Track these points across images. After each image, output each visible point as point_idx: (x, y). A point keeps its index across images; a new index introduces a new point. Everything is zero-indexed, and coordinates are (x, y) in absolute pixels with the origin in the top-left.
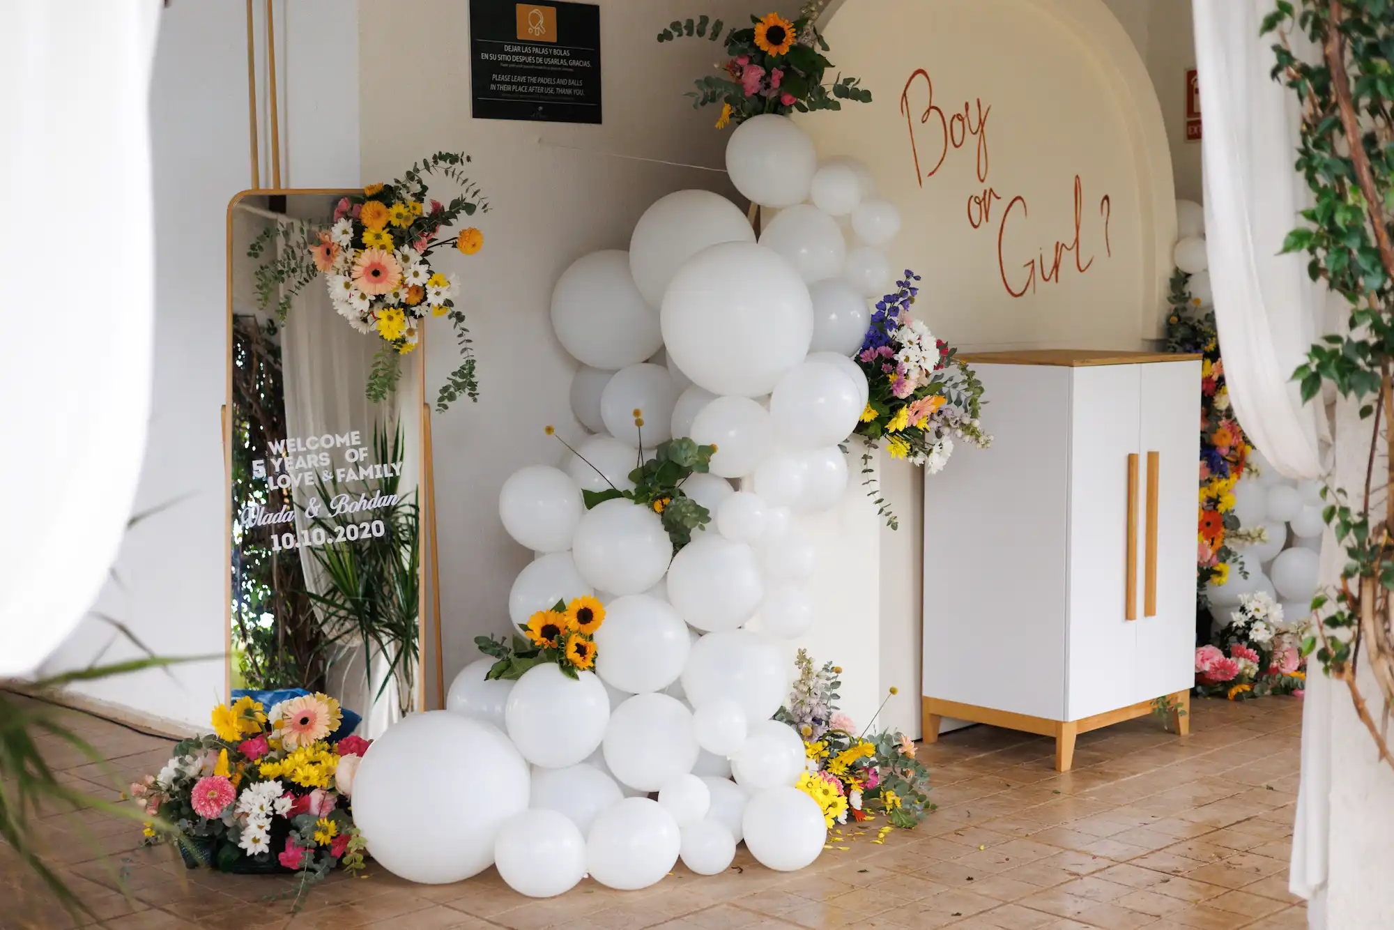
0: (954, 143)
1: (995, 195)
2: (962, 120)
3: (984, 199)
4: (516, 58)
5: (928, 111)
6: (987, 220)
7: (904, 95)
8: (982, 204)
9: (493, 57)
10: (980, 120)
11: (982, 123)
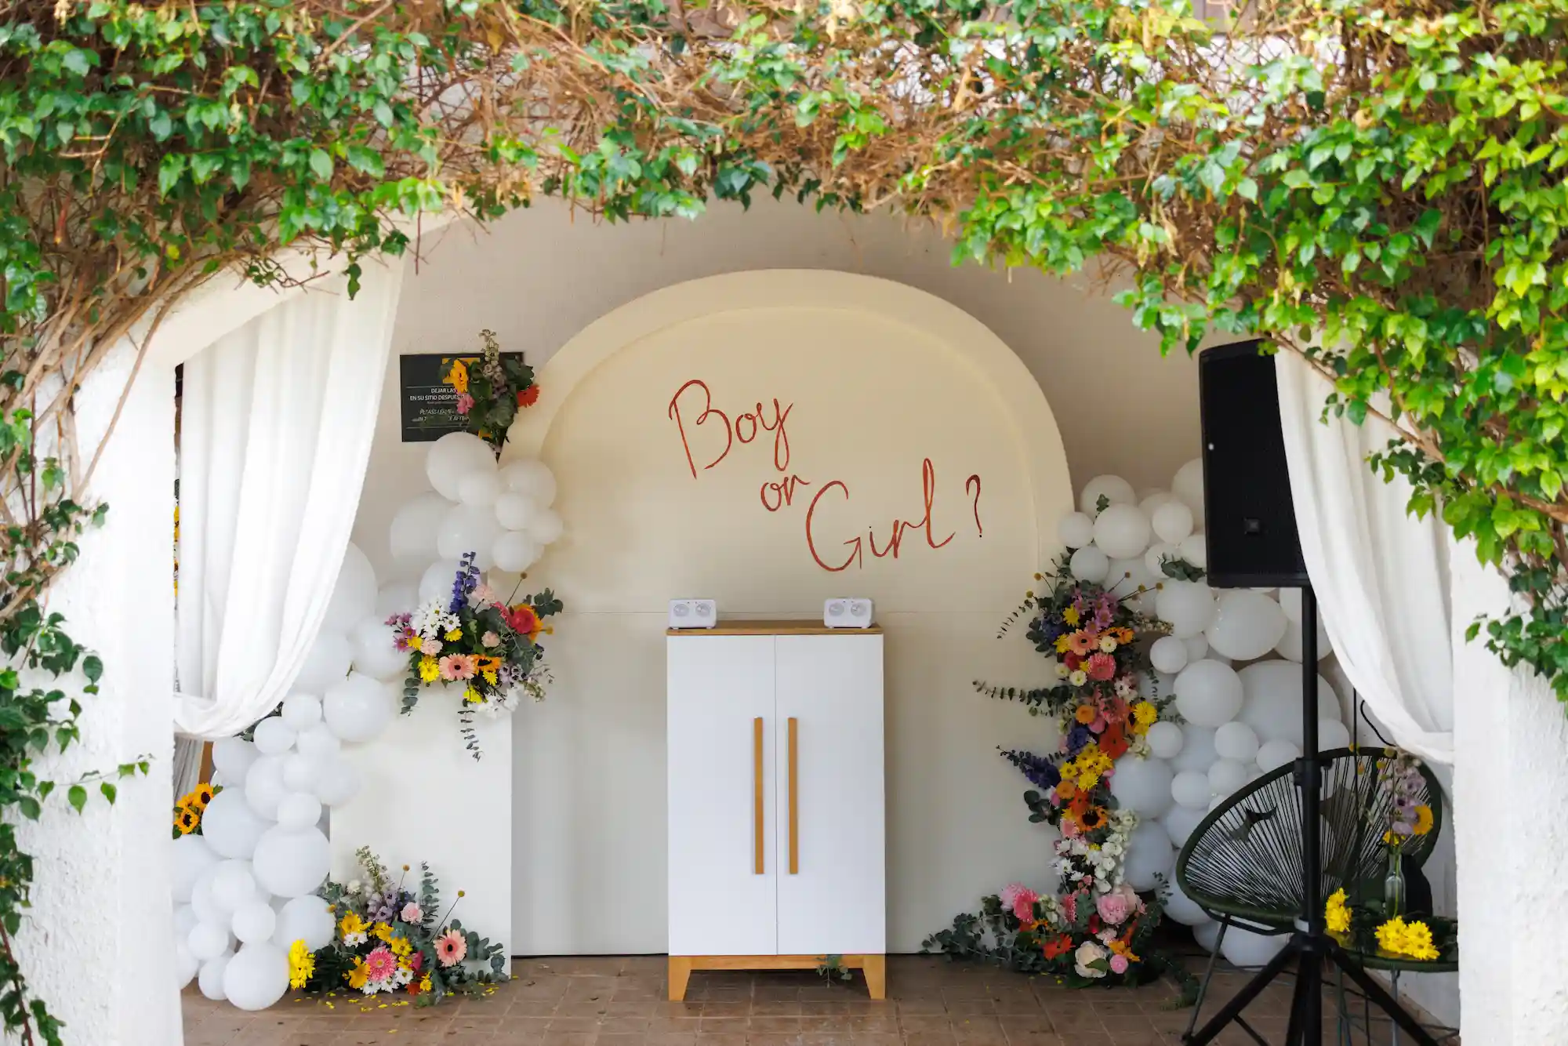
0: (741, 438)
1: (800, 481)
2: (753, 418)
3: (785, 485)
4: (443, 397)
5: (706, 414)
6: (789, 503)
7: (674, 402)
8: (782, 490)
9: (420, 398)
10: (778, 417)
11: (780, 421)
